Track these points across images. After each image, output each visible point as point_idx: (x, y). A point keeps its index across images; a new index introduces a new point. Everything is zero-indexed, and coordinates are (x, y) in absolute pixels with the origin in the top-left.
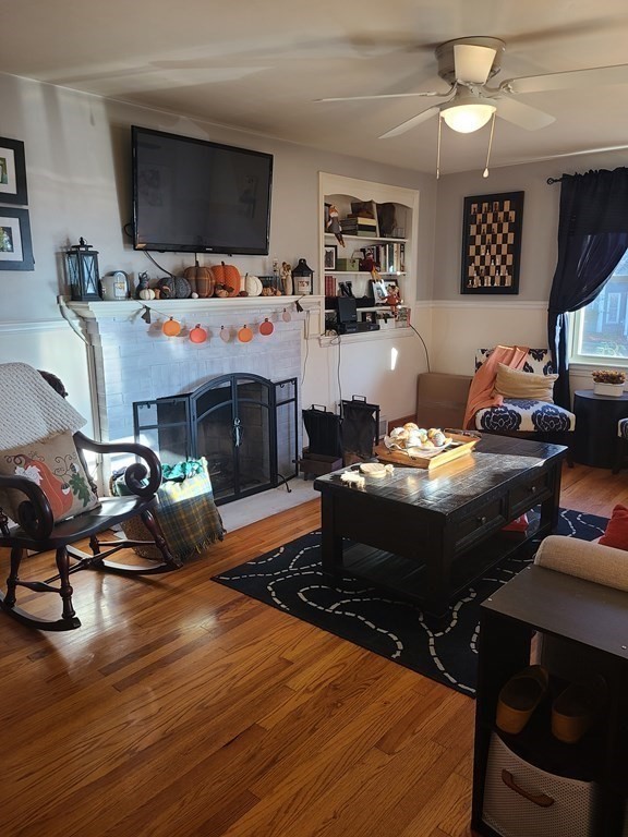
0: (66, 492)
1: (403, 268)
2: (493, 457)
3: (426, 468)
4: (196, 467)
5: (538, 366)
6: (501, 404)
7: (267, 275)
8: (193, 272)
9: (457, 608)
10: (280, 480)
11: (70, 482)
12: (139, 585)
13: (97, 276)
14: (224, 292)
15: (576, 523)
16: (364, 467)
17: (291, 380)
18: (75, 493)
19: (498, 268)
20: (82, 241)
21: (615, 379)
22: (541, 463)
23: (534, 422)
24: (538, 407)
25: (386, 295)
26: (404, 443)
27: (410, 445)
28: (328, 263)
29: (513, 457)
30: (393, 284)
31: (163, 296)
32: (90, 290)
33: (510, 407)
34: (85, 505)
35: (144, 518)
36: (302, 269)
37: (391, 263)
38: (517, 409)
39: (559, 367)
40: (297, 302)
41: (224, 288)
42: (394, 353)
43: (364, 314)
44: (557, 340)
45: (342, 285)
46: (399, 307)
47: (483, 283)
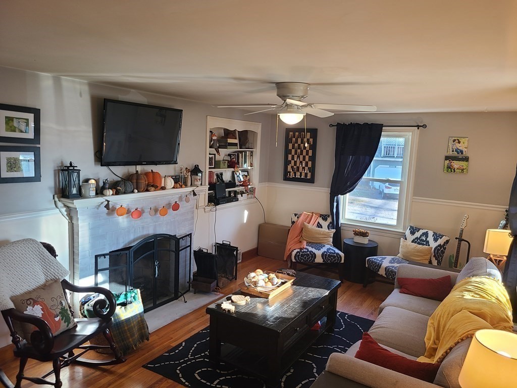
0: (57, 319)
1: (251, 165)
2: (302, 289)
3: (267, 298)
4: (133, 295)
5: (325, 224)
6: (305, 247)
7: (177, 174)
8: (135, 177)
9: (283, 380)
10: (180, 294)
11: (60, 313)
12: (98, 373)
13: (79, 183)
14: (153, 189)
15: (345, 320)
16: (234, 298)
17: (188, 235)
18: (62, 319)
19: (304, 168)
20: (71, 164)
21: (364, 235)
22: (327, 293)
23: (323, 258)
24: (324, 249)
25: (242, 180)
26: (255, 283)
27: (259, 285)
28: (210, 164)
29: (313, 289)
30: (246, 174)
31: (117, 193)
32: (74, 191)
33: (310, 249)
34: (68, 326)
35: (105, 333)
36: (196, 171)
37: (245, 162)
38: (314, 250)
39: (335, 225)
40: (193, 191)
41: (153, 186)
42: (246, 213)
43: (230, 192)
44: (335, 210)
45: (217, 175)
46: (249, 187)
47: (295, 176)
